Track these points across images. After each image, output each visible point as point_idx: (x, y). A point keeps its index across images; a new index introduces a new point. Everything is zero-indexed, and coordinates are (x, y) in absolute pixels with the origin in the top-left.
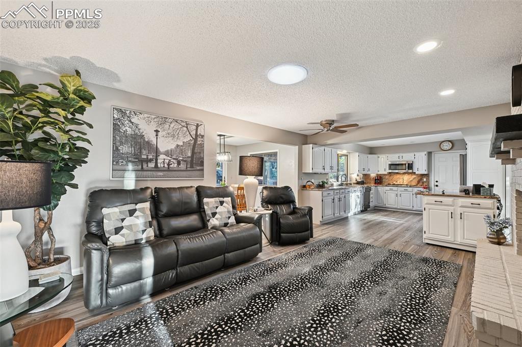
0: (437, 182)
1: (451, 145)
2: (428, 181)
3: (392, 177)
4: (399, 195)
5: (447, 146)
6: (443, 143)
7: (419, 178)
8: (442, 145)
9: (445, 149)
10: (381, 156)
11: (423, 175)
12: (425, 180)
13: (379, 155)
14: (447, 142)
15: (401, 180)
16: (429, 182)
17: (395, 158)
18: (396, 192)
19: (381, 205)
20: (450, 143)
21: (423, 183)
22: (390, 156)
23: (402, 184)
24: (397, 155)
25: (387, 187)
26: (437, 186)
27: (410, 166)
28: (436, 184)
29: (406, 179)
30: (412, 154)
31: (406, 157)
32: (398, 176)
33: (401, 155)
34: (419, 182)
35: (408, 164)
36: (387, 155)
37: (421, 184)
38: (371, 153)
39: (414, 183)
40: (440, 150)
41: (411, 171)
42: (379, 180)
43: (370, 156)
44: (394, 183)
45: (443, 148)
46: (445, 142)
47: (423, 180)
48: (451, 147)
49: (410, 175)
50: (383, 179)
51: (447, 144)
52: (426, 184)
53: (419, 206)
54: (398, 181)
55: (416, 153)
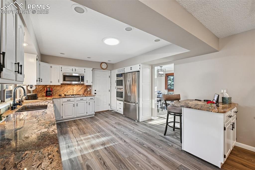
0: (95, 91)
2: (90, 91)
3: (63, 88)
4: (75, 105)
5: (104, 66)
6: (102, 64)
7: (85, 88)
8: (102, 65)
9: (103, 68)
10: (53, 66)
11: (88, 86)
12: (89, 90)
13: (51, 65)
14: (104, 63)
15: (71, 91)
17: (69, 70)
18: (73, 103)
20: (106, 64)
21: (87, 92)
22: (64, 67)
23: (73, 94)
24: (71, 68)
25: (63, 99)
26: (95, 94)
27: (83, 79)
28: (95, 92)
29: (76, 89)
30: (83, 69)
31: (78, 71)
32: (69, 87)
33: (74, 68)
34: (85, 91)
36: (61, 66)
39: (81, 93)
40: (101, 68)
41: (82, 83)
42: (50, 92)
44: (65, 93)
45: (102, 67)
46: (103, 63)
47: (88, 90)
48: (106, 67)
49: (79, 86)
50: (53, 90)
51: (104, 65)
52: (89, 93)
53: (91, 112)
54: (69, 92)
55: (85, 68)
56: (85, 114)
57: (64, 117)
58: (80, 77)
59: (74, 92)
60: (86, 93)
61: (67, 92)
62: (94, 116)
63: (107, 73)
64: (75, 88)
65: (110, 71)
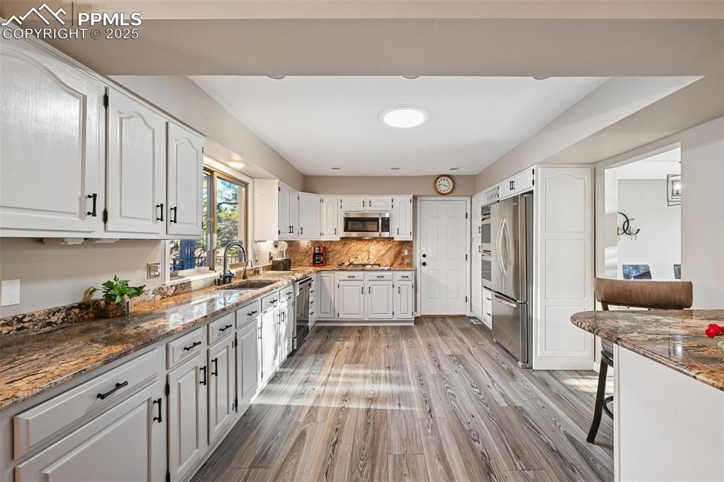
0: (424, 256)
1: (451, 184)
2: (411, 256)
3: (347, 247)
4: (366, 290)
5: (445, 185)
6: (439, 180)
7: (397, 249)
8: (438, 184)
9: (442, 192)
10: (326, 198)
11: (403, 243)
12: (406, 252)
13: (322, 196)
14: (446, 178)
15: (365, 255)
16: (412, 258)
17: (356, 205)
18: (361, 284)
19: (329, 316)
20: (450, 180)
21: (403, 259)
22: (346, 199)
23: (366, 262)
24: (360, 198)
25: (341, 273)
26: (424, 264)
27: (386, 224)
28: (424, 260)
29: (372, 251)
30: (388, 199)
31: (377, 205)
32: (359, 245)
33: (367, 198)
34: (396, 256)
35: (383, 219)
36: (340, 197)
37: (399, 261)
38: (305, 190)
39: (387, 261)
40: (436, 194)
41: (386, 234)
42: (320, 256)
43: (304, 196)
44: (352, 260)
45: (439, 190)
46: (442, 178)
47: (403, 253)
48: (451, 188)
49: (382, 243)
50: (329, 252)
51: (446, 183)
52: (407, 261)
53: (404, 312)
54: (360, 257)
55: (394, 197)
56: (389, 316)
57: (342, 316)
58: (380, 221)
59: (371, 257)
60: (400, 262)
61: (356, 258)
62: (413, 324)
63: (459, 204)
64: (373, 247)
65: (468, 200)
